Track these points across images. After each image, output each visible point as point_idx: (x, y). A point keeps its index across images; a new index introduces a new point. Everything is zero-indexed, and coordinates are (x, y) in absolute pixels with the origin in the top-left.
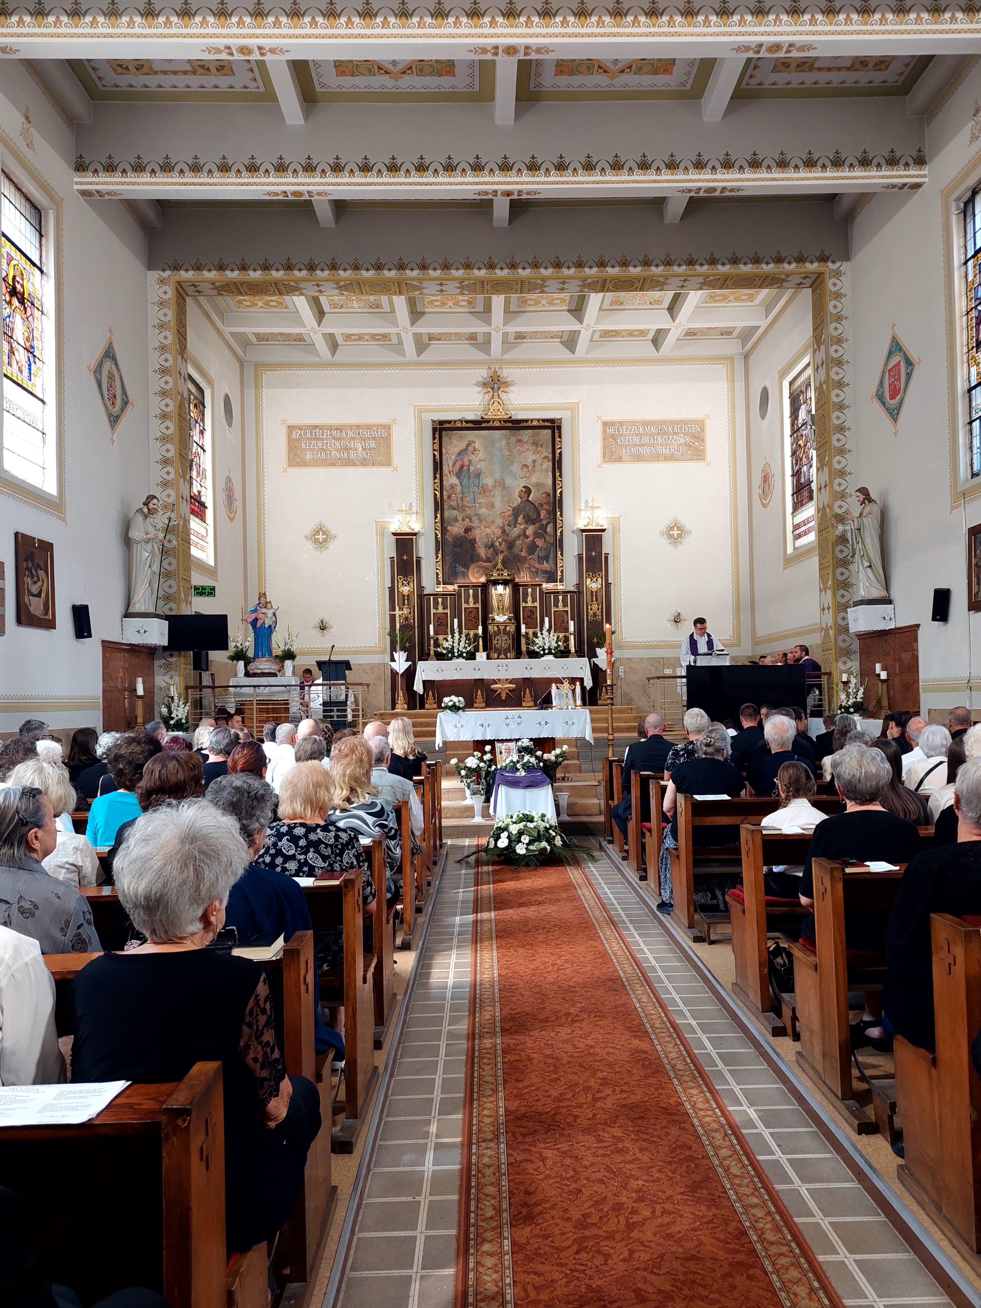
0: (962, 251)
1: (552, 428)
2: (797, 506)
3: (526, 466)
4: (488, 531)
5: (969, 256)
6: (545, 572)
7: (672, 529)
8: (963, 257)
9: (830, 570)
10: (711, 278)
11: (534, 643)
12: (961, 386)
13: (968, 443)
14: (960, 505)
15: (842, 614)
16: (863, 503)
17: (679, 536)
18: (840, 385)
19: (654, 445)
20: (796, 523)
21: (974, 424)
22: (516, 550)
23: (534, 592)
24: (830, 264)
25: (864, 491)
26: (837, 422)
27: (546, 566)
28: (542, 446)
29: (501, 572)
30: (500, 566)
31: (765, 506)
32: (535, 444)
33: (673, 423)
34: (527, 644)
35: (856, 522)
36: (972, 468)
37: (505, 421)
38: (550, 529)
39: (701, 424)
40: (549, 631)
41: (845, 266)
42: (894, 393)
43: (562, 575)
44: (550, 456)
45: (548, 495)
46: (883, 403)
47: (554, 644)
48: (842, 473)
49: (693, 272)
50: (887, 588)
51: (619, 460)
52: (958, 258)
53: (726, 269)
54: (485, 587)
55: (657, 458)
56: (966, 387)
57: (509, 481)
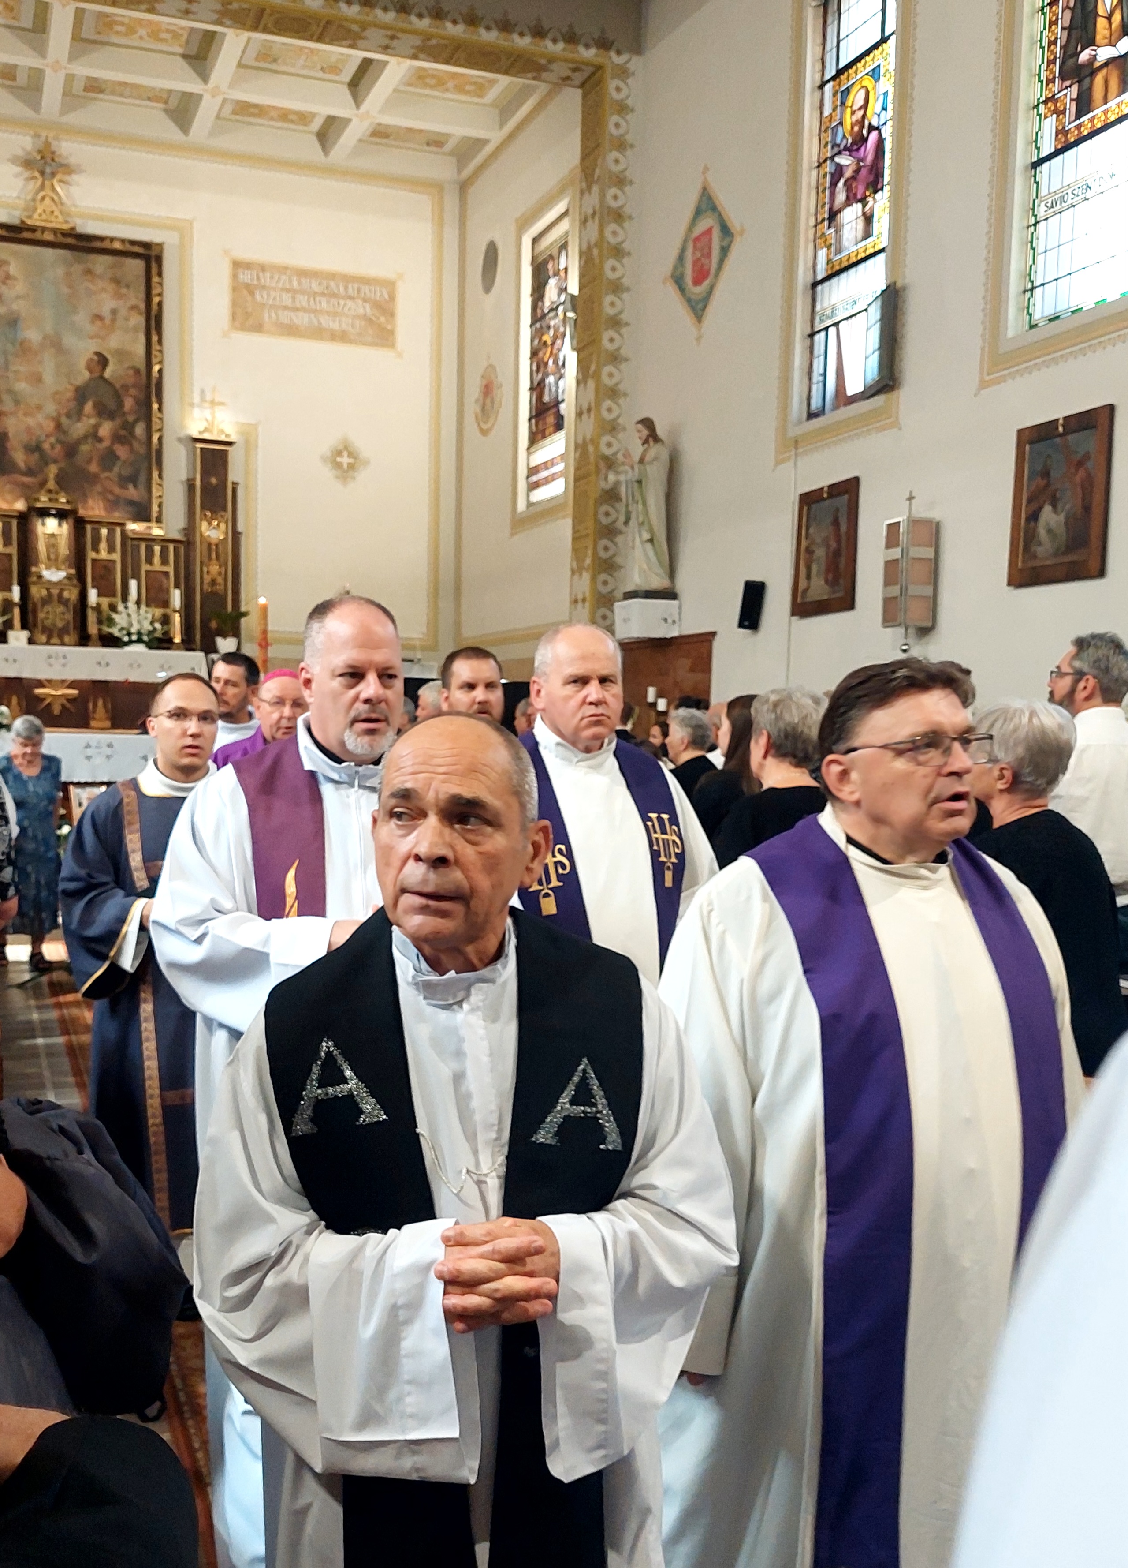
0: (819, 66)
1: (147, 259)
2: (536, 437)
3: (99, 317)
4: (31, 421)
5: (827, 77)
6: (131, 503)
7: (339, 453)
8: (818, 76)
9: (589, 542)
10: (434, 42)
11: (111, 622)
12: (803, 277)
13: (807, 365)
14: (789, 459)
15: (603, 611)
16: (646, 442)
17: (351, 467)
18: (618, 252)
19: (315, 311)
20: (532, 464)
21: (817, 337)
22: (80, 460)
23: (111, 533)
24: (613, 54)
25: (647, 423)
26: (611, 311)
27: (132, 493)
28: (128, 286)
29: (53, 496)
30: (51, 484)
31: (484, 432)
32: (116, 281)
33: (347, 279)
34: (100, 622)
35: (636, 470)
36: (809, 405)
37: (65, 234)
38: (140, 430)
39: (390, 286)
40: (138, 603)
41: (635, 63)
42: (700, 276)
43: (160, 512)
44: (142, 306)
45: (137, 371)
46: (682, 289)
47: (147, 627)
48: (613, 393)
49: (405, 26)
50: (672, 573)
51: (258, 328)
52: (811, 78)
53: (456, 30)
54: (24, 520)
55: (318, 333)
56: (810, 280)
57: (69, 340)
